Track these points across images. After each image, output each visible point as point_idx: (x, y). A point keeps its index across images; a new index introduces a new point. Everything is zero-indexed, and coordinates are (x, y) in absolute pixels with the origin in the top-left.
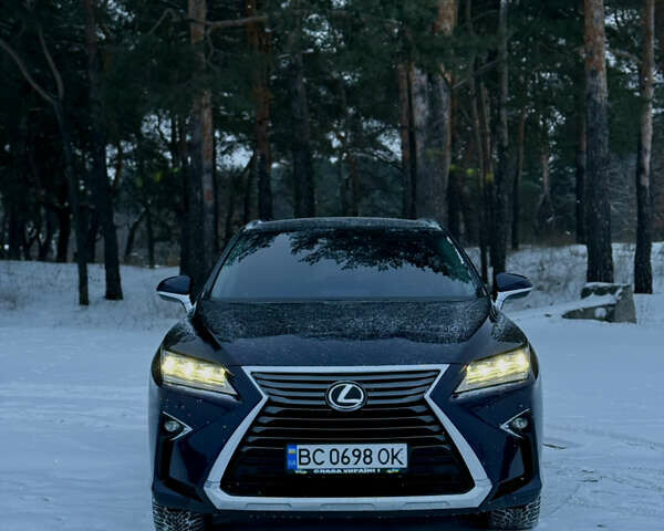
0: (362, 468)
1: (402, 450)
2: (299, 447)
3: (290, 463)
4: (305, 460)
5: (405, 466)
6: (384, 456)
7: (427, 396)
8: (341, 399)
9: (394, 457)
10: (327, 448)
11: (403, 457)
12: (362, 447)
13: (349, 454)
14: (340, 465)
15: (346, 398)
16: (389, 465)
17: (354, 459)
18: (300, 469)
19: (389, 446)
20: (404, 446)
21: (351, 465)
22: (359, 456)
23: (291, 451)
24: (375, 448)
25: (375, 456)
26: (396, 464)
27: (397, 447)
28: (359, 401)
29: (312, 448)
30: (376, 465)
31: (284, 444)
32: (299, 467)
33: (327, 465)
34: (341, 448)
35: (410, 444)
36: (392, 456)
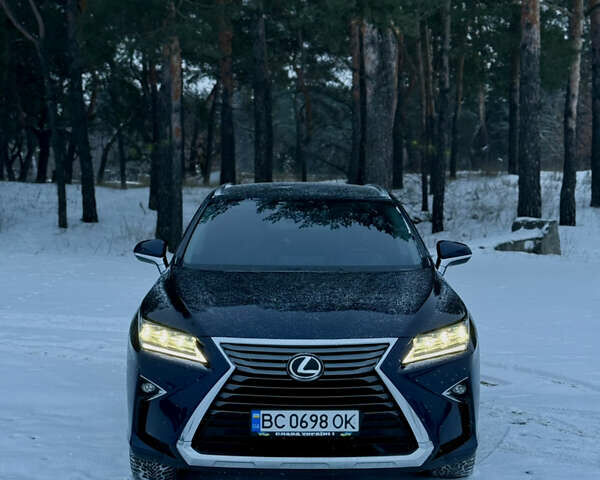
0: (318, 431)
1: (354, 415)
2: (262, 412)
3: (254, 427)
4: (267, 424)
5: (357, 429)
6: (338, 422)
7: (377, 368)
8: (301, 369)
9: (347, 422)
10: (288, 413)
11: (356, 422)
12: (319, 413)
13: (307, 419)
14: (299, 429)
15: (305, 369)
16: (342, 429)
17: (311, 424)
18: (263, 432)
19: (342, 413)
20: (357, 412)
21: (308, 429)
22: (316, 421)
23: (255, 415)
24: (331, 414)
25: (330, 421)
26: (349, 429)
27: (350, 413)
28: (317, 372)
29: (274, 413)
30: (331, 428)
31: (250, 409)
32: (262, 430)
33: (287, 428)
34: (300, 413)
35: (362, 410)
36: (345, 421)
